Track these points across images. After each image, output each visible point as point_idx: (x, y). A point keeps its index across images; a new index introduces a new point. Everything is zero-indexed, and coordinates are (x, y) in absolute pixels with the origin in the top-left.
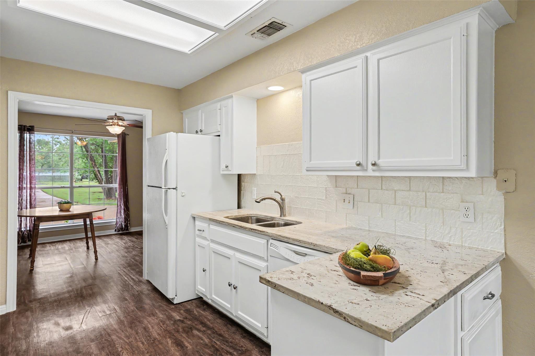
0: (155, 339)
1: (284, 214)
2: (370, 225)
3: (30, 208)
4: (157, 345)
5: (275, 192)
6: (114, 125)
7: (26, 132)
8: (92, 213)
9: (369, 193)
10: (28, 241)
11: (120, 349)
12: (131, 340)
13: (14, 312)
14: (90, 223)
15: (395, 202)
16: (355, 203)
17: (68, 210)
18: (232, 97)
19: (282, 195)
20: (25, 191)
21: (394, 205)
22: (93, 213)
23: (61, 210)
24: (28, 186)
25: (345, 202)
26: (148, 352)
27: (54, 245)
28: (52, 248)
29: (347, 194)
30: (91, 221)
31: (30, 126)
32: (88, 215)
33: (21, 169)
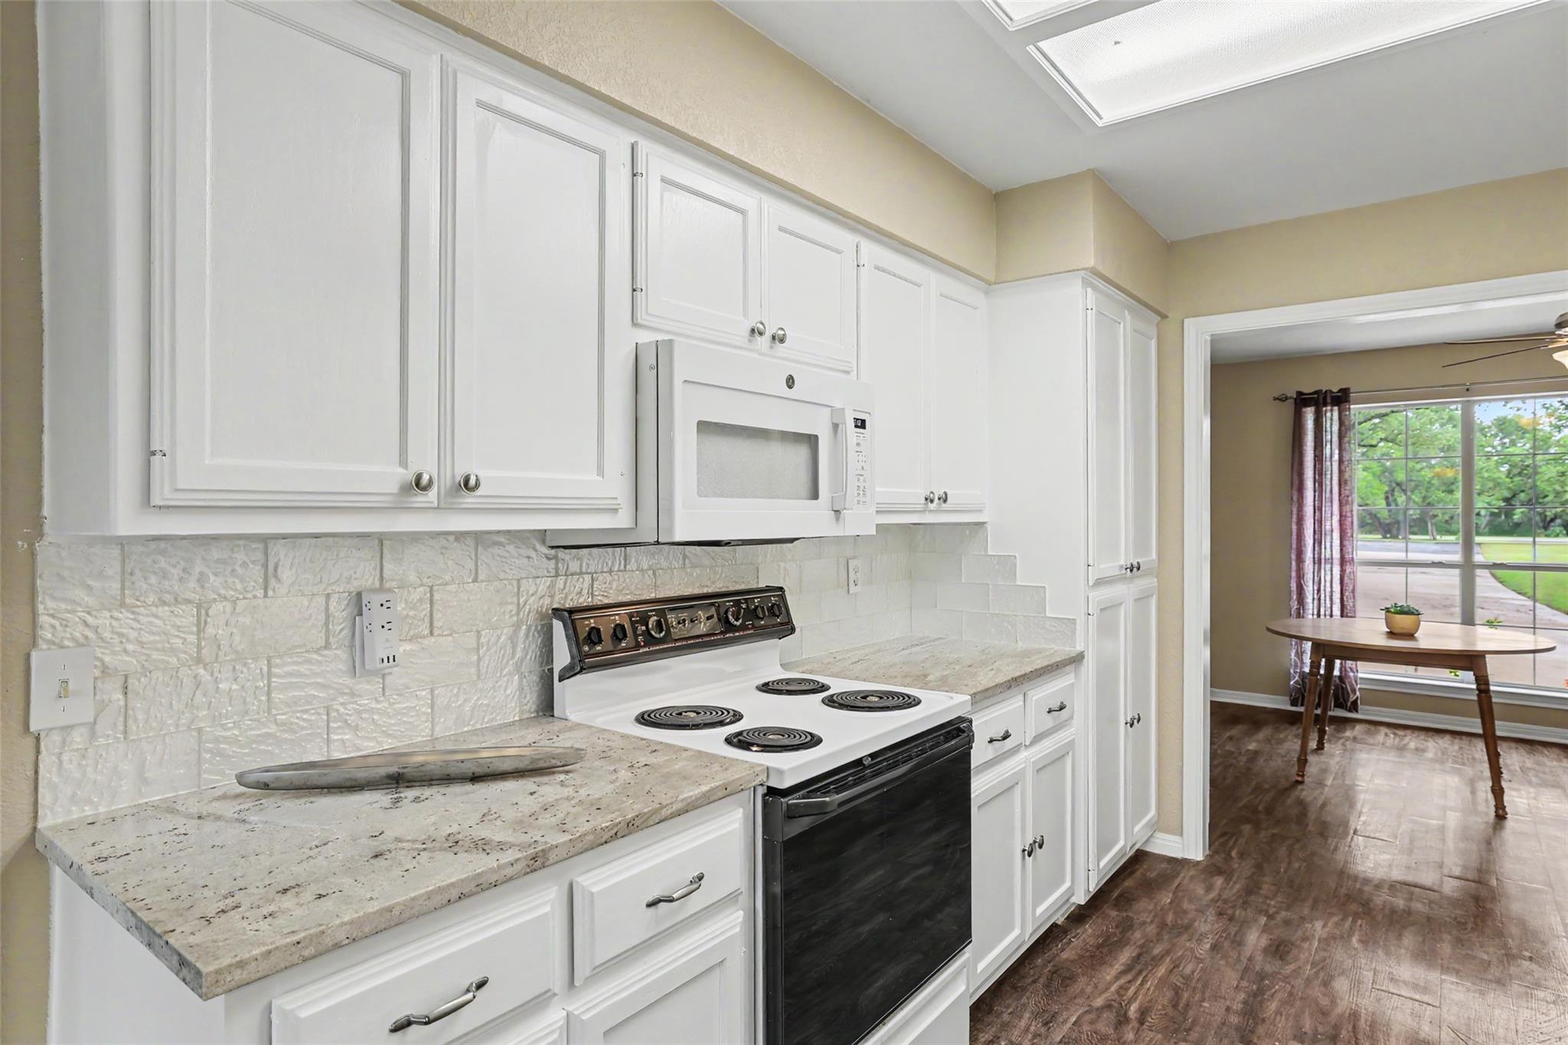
3: (1342, 616)
7: (1329, 408)
8: (1484, 657)
10: (1335, 706)
14: (1478, 689)
17: (1410, 636)
20: (1328, 566)
22: (1487, 656)
23: (1392, 634)
24: (1337, 555)
27: (1399, 736)
28: (1392, 740)
30: (1482, 682)
31: (1341, 390)
32: (1471, 660)
33: (1318, 509)
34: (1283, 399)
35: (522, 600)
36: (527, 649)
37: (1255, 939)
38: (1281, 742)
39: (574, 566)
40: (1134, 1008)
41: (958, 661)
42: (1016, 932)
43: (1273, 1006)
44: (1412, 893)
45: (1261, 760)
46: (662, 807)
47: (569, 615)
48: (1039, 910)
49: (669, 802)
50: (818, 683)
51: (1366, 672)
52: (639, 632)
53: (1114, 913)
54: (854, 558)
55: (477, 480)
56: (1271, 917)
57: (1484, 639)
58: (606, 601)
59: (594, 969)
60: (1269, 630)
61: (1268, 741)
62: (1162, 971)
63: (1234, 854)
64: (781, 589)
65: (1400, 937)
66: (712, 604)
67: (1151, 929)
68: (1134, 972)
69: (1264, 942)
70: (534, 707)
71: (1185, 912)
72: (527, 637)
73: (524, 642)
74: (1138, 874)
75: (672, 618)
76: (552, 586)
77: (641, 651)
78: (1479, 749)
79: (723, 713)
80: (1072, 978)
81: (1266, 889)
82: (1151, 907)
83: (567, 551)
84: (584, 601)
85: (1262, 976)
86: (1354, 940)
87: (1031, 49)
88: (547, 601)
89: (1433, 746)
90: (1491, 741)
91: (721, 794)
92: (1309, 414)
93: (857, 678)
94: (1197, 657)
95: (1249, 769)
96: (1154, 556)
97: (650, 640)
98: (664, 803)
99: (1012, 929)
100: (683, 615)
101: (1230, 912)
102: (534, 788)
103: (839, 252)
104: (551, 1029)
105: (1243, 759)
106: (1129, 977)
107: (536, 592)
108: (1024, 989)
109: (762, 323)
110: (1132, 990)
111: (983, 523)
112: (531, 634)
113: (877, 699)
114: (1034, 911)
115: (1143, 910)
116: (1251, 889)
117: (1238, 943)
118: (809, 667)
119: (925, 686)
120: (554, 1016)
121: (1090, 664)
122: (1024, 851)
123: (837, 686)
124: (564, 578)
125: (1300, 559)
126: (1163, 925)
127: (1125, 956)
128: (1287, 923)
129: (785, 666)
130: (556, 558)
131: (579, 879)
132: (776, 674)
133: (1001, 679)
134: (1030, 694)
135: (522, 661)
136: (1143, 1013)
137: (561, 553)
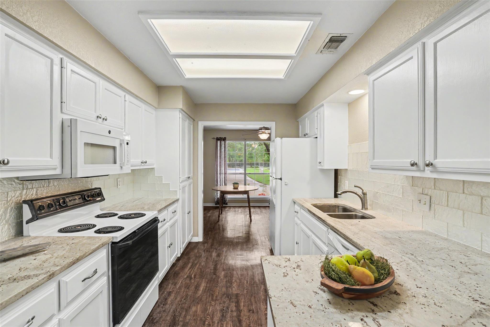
0: (255, 282)
1: (366, 207)
2: (449, 234)
3: (225, 185)
4: (254, 287)
5: (355, 186)
6: (263, 133)
7: (222, 141)
9: (448, 196)
10: (224, 204)
11: (234, 281)
12: (242, 277)
13: (201, 242)
15: (482, 211)
16: (433, 205)
17: (237, 188)
18: (323, 105)
19: (363, 189)
20: (222, 175)
21: (479, 215)
22: (249, 191)
23: (234, 188)
24: (224, 172)
25: (421, 203)
26: (246, 289)
28: (234, 210)
29: (424, 194)
30: (248, 196)
31: (224, 138)
32: (246, 192)
33: (220, 163)
34: (213, 139)
35: (9, 199)
36: (10, 216)
37: (214, 254)
38: (214, 213)
39: (30, 186)
40: (193, 275)
41: (150, 203)
42: (167, 266)
43: (219, 266)
44: (239, 238)
45: (211, 218)
46: (86, 253)
47: (30, 203)
48: (171, 260)
49: (88, 251)
50: (115, 213)
51: (229, 196)
52: (57, 205)
53: (186, 257)
54: (119, 178)
55: (8, 160)
56: (216, 249)
57: (248, 188)
58: (42, 196)
59: (67, 303)
60: (212, 189)
61: (212, 213)
62: (197, 266)
63: (208, 238)
64: (100, 188)
65: (238, 247)
66: (80, 194)
67: (194, 258)
68: (192, 268)
69: (216, 254)
70: (14, 234)
71: (200, 253)
72: (11, 211)
73: (10, 213)
74: (189, 247)
75: (67, 200)
76: (21, 194)
77: (58, 211)
78: (247, 209)
79: (90, 225)
80: (179, 273)
81: (215, 244)
82: (193, 254)
83: (27, 181)
84: (34, 197)
85: (216, 261)
86: (231, 249)
87: (174, 59)
88: (20, 198)
89: (240, 210)
90: (249, 207)
91: (101, 246)
92: (219, 142)
93: (125, 211)
94: (201, 196)
95: (209, 220)
96: (192, 174)
97: (61, 207)
98: (87, 252)
99: (166, 266)
100: (71, 199)
101: (209, 250)
102: (35, 258)
103: (121, 97)
104: (55, 324)
105: (207, 218)
106: (191, 269)
107: (15, 196)
108: (168, 279)
109: (101, 115)
110: (192, 272)
111: (154, 168)
112: (13, 210)
113: (134, 215)
114: (170, 260)
115: (192, 254)
116: (212, 245)
117: (211, 256)
118: (108, 209)
119: (145, 210)
120: (55, 321)
121: (180, 201)
122: (168, 247)
123: (120, 213)
124: (26, 190)
125: (217, 174)
126: (196, 256)
127: (190, 265)
128: (219, 249)
129: (101, 210)
130: (23, 184)
131: (62, 279)
132: (100, 213)
133: (163, 206)
134: (169, 209)
135: (9, 220)
136: (195, 276)
137: (24, 182)
